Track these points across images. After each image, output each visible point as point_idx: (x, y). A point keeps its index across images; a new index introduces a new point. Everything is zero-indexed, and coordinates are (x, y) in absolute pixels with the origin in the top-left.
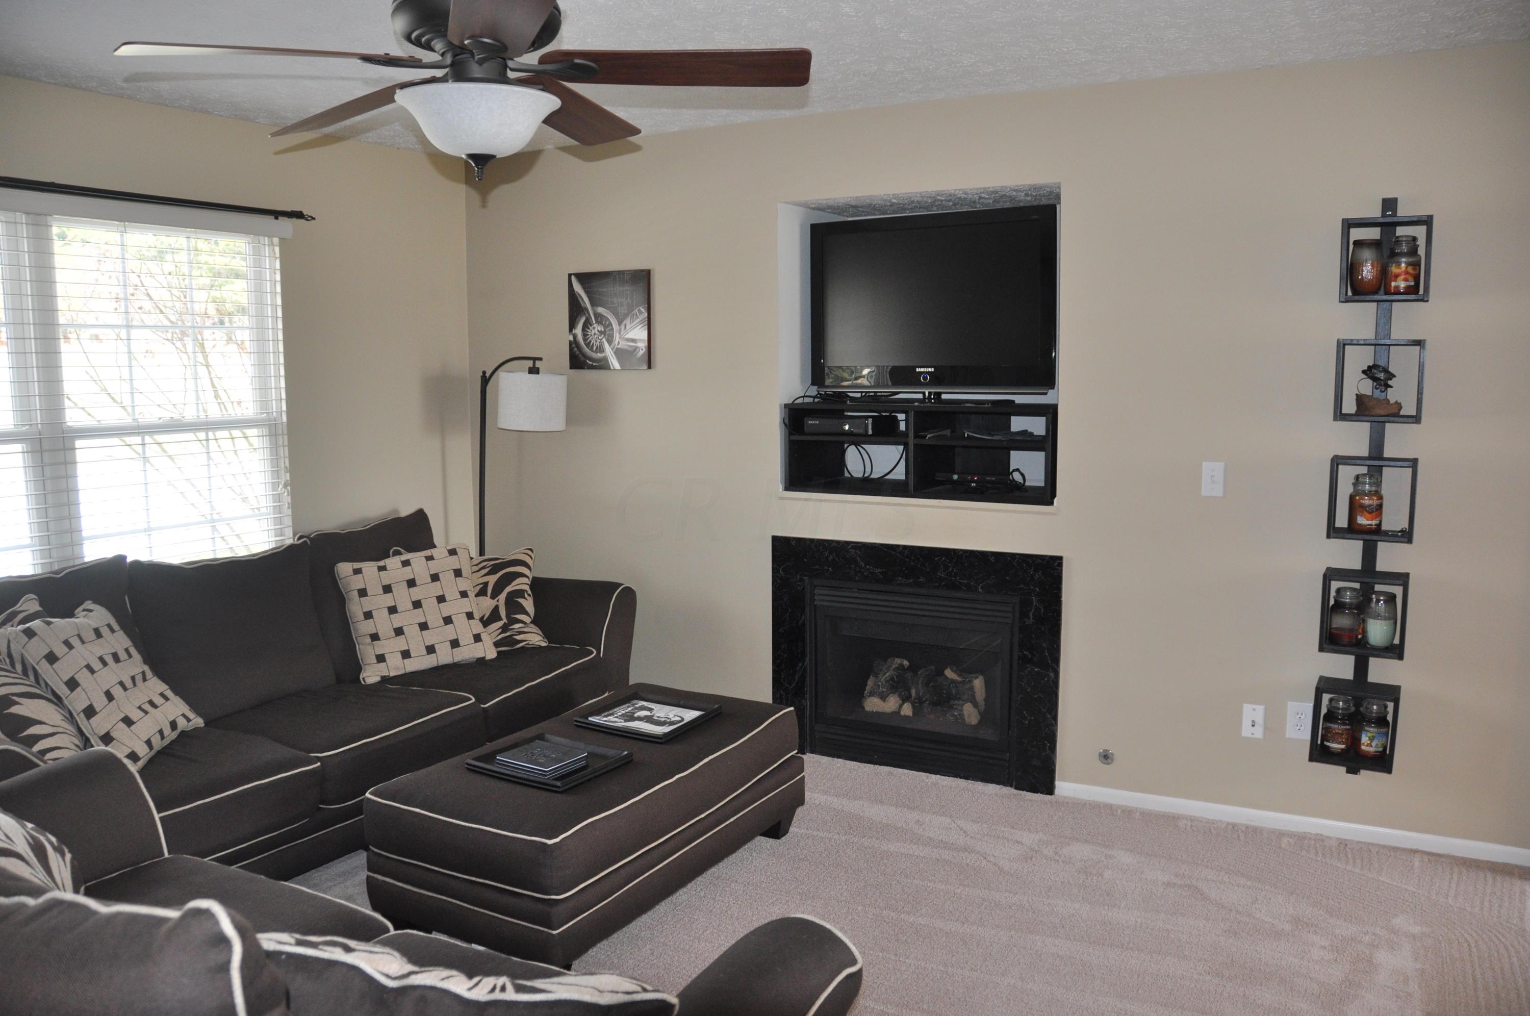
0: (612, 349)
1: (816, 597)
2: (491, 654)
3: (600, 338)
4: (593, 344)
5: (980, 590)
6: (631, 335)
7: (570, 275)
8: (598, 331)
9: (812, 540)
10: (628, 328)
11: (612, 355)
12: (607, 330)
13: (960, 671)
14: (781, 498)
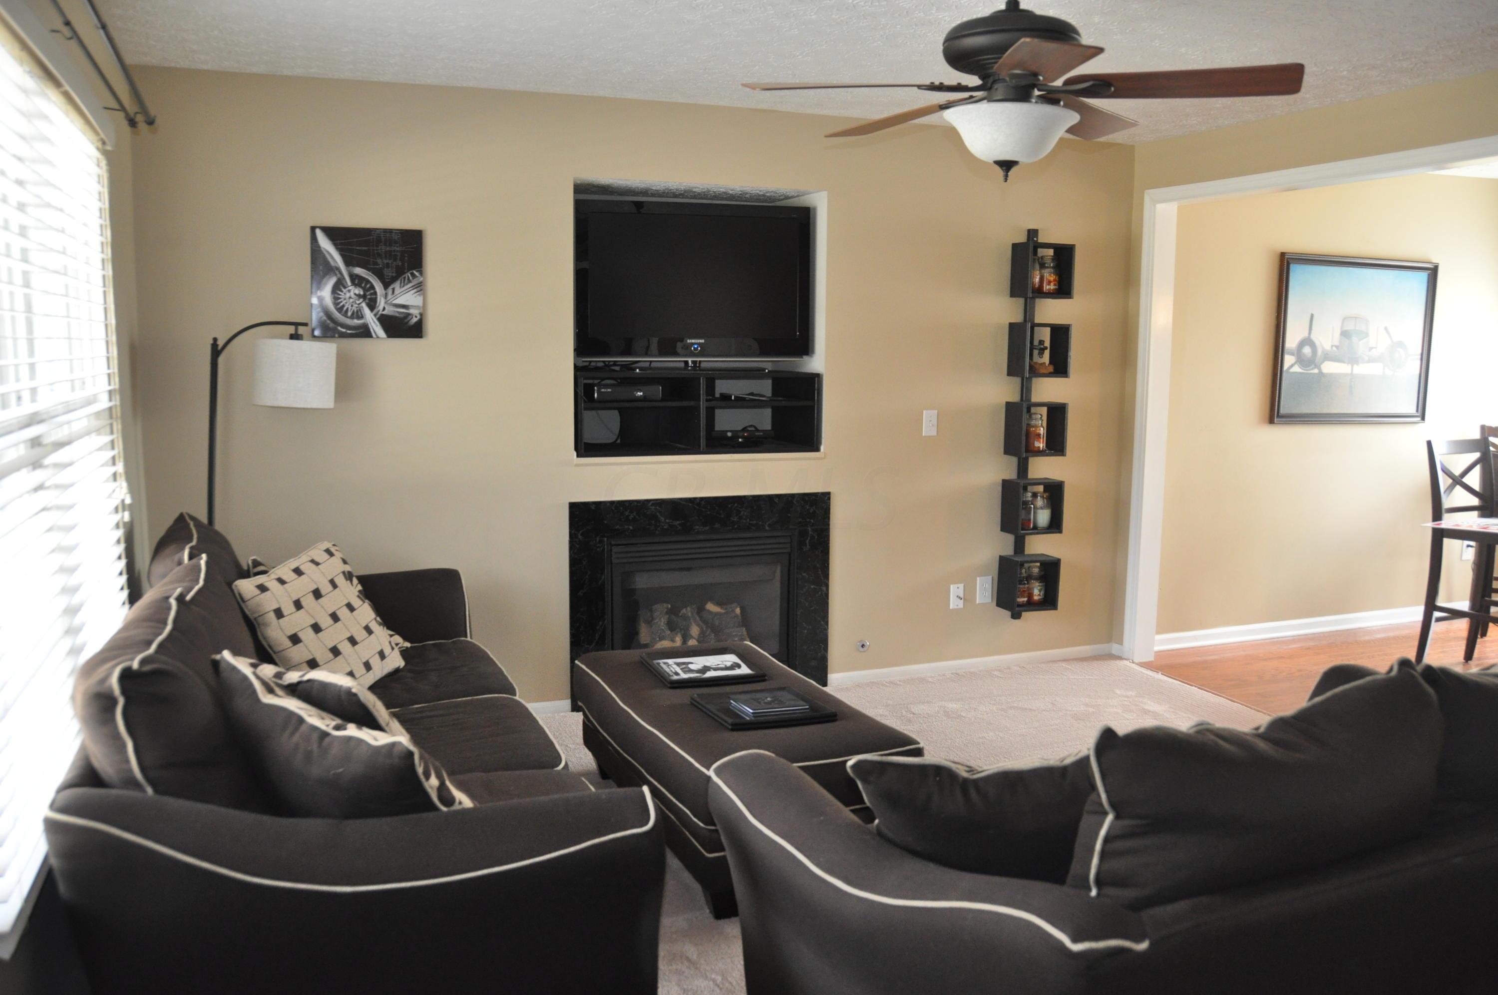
0: (375, 315)
1: (614, 556)
2: (400, 663)
3: (358, 302)
4: (347, 309)
6: (399, 301)
7: (313, 229)
8: (355, 294)
9: (612, 503)
10: (396, 292)
11: (374, 322)
12: (368, 293)
13: (719, 604)
14: (577, 465)
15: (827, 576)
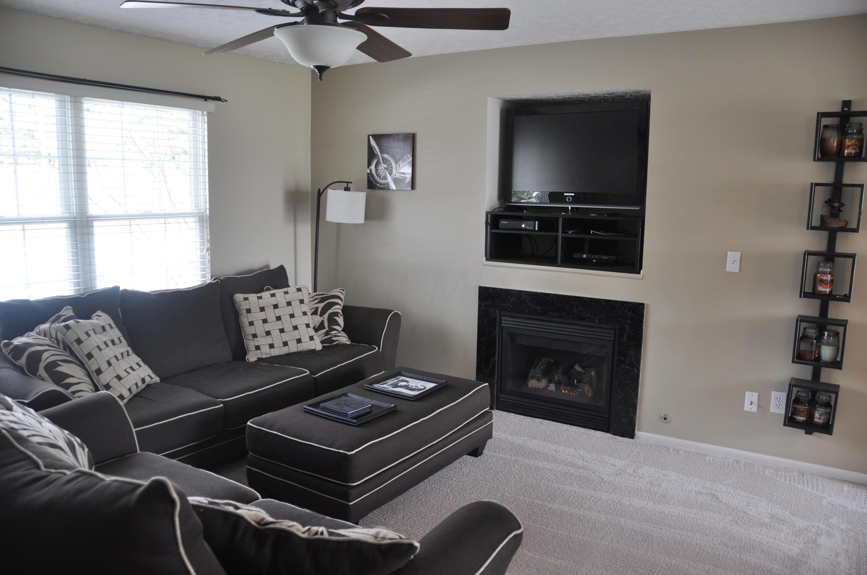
0: (392, 178)
1: (503, 322)
2: (319, 347)
3: (385, 172)
4: (381, 175)
5: (597, 321)
6: (402, 171)
7: (369, 136)
8: (384, 167)
9: (501, 289)
10: (401, 166)
11: (391, 182)
12: (389, 167)
13: (583, 368)
14: (485, 265)
15: (639, 363)
